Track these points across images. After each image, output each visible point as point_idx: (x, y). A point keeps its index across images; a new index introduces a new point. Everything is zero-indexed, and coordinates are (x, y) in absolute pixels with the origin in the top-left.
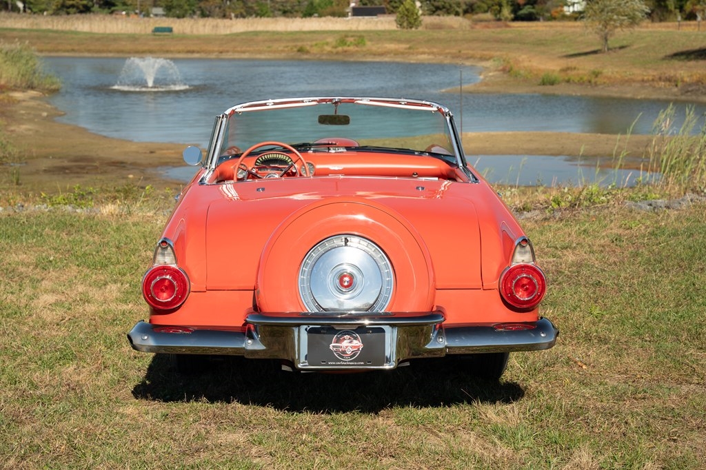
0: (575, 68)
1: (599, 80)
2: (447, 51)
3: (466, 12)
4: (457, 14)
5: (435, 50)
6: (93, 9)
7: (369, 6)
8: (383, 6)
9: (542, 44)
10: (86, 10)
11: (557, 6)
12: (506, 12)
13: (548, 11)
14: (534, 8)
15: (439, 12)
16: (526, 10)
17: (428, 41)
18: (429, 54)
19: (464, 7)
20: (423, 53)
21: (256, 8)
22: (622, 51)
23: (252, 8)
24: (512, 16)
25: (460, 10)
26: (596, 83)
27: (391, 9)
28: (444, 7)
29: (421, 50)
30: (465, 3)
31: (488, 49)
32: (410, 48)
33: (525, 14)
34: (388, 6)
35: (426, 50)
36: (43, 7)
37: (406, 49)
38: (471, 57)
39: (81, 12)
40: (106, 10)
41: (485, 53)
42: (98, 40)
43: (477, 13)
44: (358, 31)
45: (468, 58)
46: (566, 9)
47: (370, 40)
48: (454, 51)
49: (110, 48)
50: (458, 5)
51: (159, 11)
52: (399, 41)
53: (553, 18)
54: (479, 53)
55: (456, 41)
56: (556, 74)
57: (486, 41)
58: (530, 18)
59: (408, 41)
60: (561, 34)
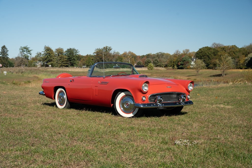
0: (190, 78)
1: (196, 81)
2: (161, 75)
3: (165, 67)
4: (163, 67)
5: (158, 75)
6: (69, 66)
7: (139, 65)
8: (143, 65)
9: (184, 74)
10: (67, 66)
11: (189, 66)
12: (175, 67)
13: (186, 67)
14: (183, 66)
15: (158, 67)
16: (181, 66)
17: (156, 73)
18: (156, 76)
19: (164, 65)
20: (155, 76)
21: (110, 66)
22: (201, 75)
23: (109, 66)
24: (177, 68)
25: (163, 66)
26: (195, 81)
27: (145, 66)
28: (159, 65)
29: (154, 75)
30: (165, 64)
31: (171, 75)
32: (151, 75)
33: (180, 67)
34: (144, 65)
35: (156, 75)
36: (56, 66)
37: (150, 75)
38: (167, 77)
39: (66, 67)
40: (72, 66)
41: (170, 76)
42: (75, 73)
43: (168, 67)
44: (139, 71)
45: (166, 77)
46: (191, 66)
47: (142, 73)
48: (162, 75)
49: (78, 75)
50: (163, 65)
51: (85, 66)
52: (149, 73)
53: (187, 69)
54: (168, 76)
55: (163, 73)
56: (186, 80)
57: (170, 73)
58: (182, 68)
59: (151, 73)
60: (188, 71)
